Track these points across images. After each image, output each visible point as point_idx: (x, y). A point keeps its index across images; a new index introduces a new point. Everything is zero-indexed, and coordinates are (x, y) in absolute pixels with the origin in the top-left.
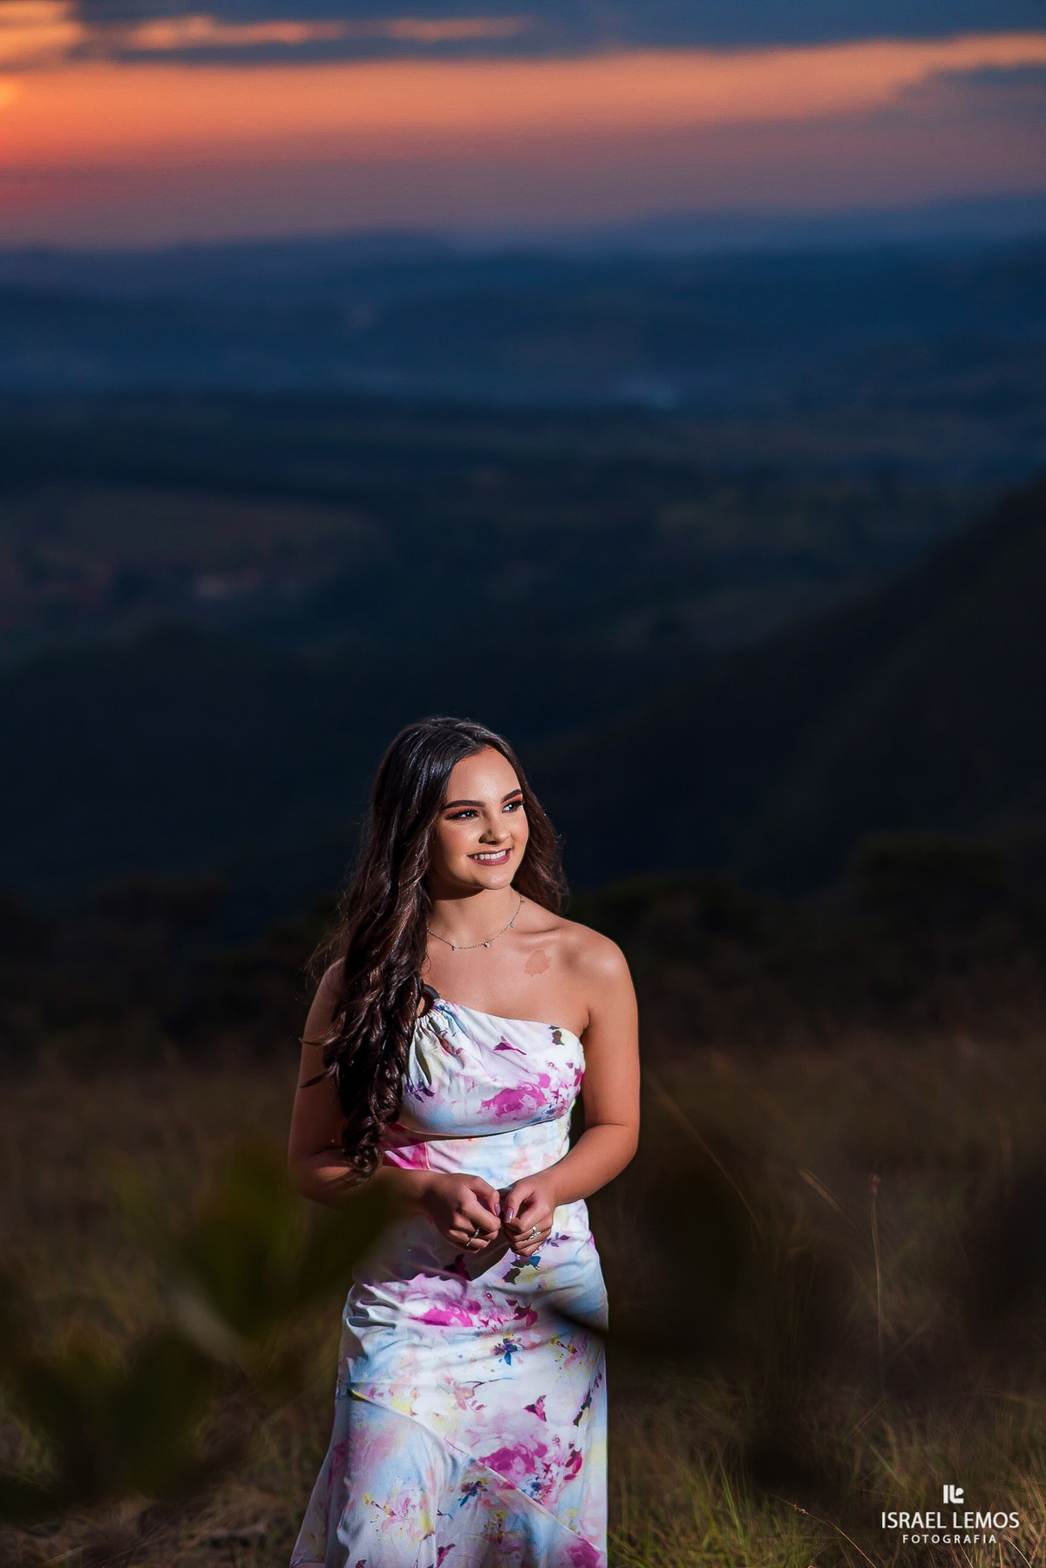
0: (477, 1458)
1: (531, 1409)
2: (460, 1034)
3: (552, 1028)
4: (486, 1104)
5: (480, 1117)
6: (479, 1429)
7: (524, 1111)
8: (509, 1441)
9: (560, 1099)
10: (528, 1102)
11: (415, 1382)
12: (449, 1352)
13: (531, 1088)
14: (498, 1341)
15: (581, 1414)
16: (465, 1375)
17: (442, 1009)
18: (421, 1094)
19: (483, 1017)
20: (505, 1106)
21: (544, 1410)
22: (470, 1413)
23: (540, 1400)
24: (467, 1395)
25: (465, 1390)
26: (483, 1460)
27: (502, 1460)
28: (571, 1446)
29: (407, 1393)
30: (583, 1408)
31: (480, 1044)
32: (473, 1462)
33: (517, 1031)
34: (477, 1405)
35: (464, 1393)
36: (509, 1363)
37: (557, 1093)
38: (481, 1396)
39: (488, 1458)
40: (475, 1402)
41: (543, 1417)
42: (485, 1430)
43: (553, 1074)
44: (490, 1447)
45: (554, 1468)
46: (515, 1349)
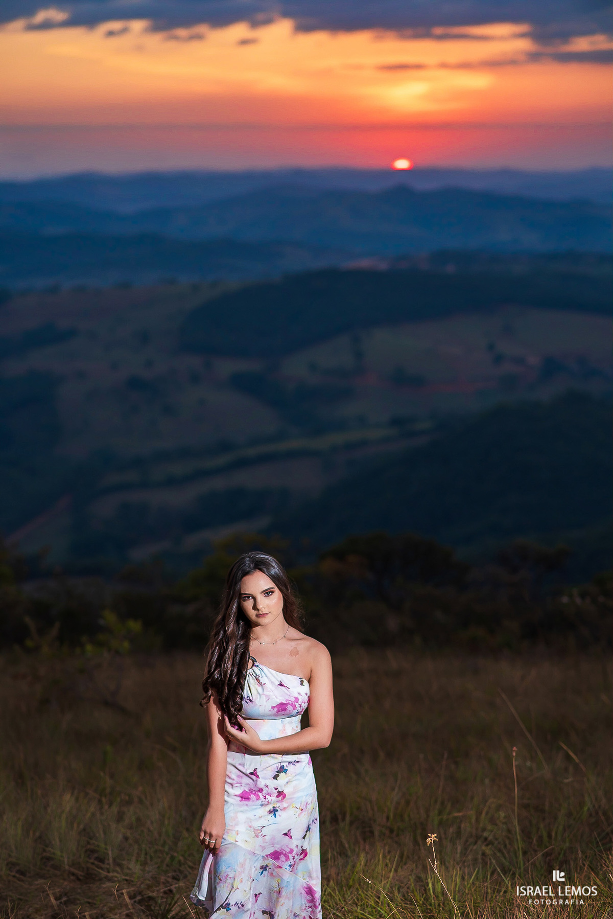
0: (264, 855)
1: (285, 834)
2: (265, 678)
3: (300, 679)
4: (273, 707)
5: (270, 712)
6: (265, 844)
7: (287, 712)
8: (277, 848)
9: (302, 708)
10: (290, 708)
11: (237, 828)
12: (250, 815)
13: (291, 703)
14: (270, 807)
15: (306, 834)
16: (257, 824)
17: (258, 666)
18: (248, 701)
19: (274, 672)
20: (280, 709)
21: (291, 834)
22: (260, 839)
23: (289, 831)
24: (259, 832)
25: (258, 830)
26: (267, 856)
27: (276, 855)
28: (302, 847)
29: (234, 833)
30: (306, 832)
31: (272, 682)
32: (263, 857)
33: (287, 679)
34: (263, 835)
35: (258, 833)
36: (275, 817)
37: (301, 705)
38: (264, 831)
39: (269, 855)
40: (262, 835)
41: (291, 837)
42: (267, 844)
43: (300, 697)
44: (270, 850)
45: (296, 857)
46: (277, 811)
